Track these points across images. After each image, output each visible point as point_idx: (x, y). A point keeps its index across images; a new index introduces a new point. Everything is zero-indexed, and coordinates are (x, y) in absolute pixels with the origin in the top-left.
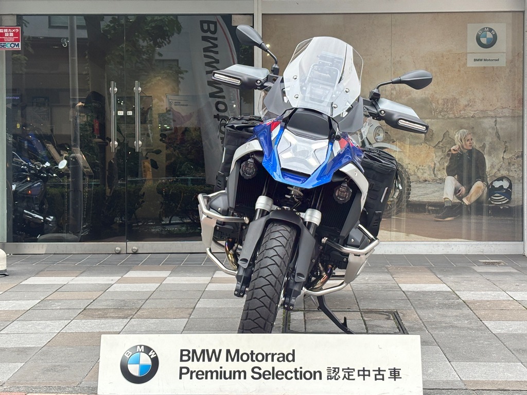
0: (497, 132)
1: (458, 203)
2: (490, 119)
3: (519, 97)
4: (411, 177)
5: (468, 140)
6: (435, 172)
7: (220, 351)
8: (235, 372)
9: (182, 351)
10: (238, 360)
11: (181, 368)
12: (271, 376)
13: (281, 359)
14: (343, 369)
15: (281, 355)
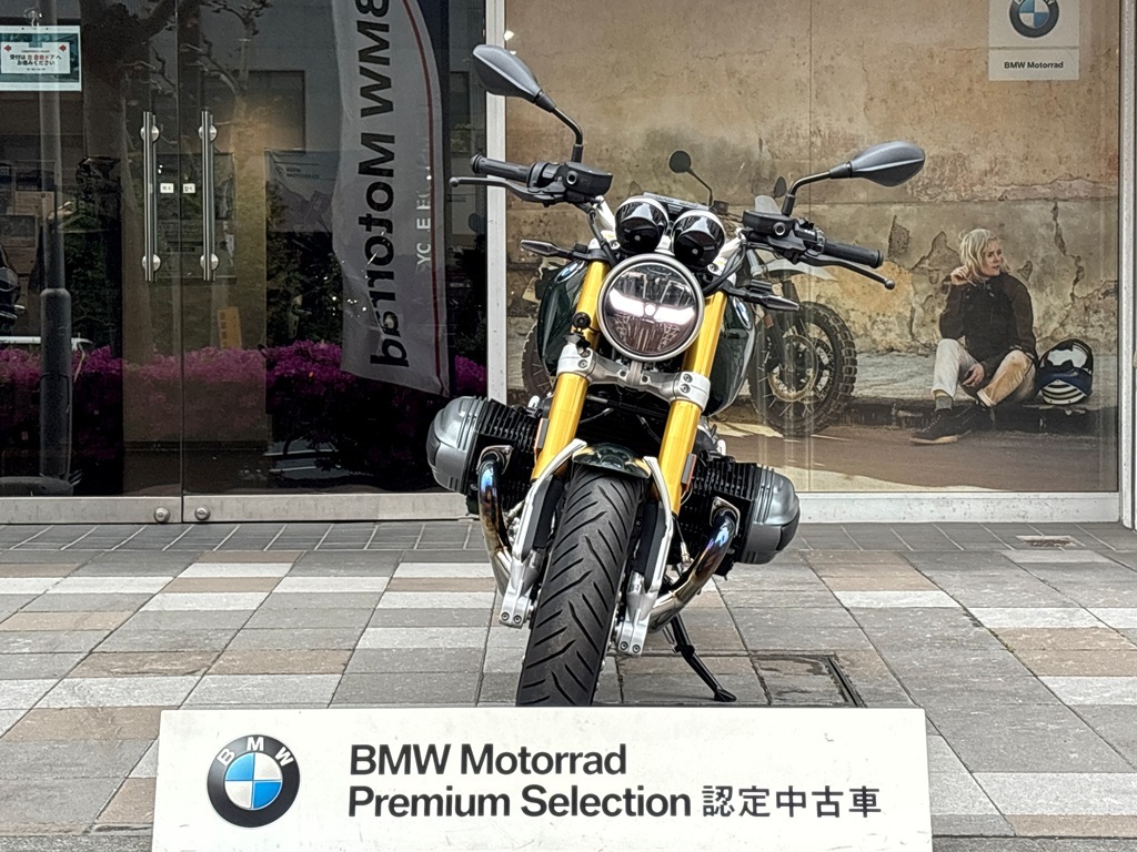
0: (1058, 236)
1: (967, 401)
2: (1041, 205)
3: (1111, 153)
4: (856, 341)
5: (991, 254)
6: (914, 330)
7: (447, 748)
8: (482, 799)
9: (355, 748)
10: (490, 771)
11: (354, 790)
12: (569, 809)
13: (593, 767)
14: (741, 791)
15: (594, 758)
